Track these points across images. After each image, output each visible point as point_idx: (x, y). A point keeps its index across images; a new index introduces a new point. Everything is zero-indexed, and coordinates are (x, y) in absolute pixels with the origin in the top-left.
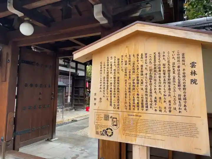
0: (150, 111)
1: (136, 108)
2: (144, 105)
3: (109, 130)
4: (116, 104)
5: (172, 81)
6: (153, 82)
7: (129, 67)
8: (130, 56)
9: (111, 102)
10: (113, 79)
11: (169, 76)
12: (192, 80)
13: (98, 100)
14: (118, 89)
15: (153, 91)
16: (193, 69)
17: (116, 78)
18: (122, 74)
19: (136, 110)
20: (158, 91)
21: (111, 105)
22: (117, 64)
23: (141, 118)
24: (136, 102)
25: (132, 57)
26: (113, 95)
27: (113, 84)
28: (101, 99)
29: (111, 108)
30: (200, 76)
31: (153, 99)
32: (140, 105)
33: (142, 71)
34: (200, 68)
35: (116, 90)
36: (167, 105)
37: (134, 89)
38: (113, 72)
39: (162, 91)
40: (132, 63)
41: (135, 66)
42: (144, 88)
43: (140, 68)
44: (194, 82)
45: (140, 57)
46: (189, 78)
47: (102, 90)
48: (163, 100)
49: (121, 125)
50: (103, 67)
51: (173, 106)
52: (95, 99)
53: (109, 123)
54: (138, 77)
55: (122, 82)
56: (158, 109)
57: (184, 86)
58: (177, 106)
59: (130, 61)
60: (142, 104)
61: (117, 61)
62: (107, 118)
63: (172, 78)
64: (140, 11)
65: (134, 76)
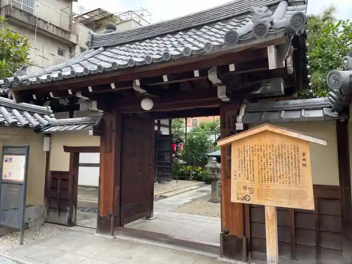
0: (276, 183)
1: (267, 181)
2: (272, 179)
3: (247, 197)
4: (252, 179)
5: (290, 164)
6: (278, 164)
7: (261, 153)
8: (261, 146)
9: (248, 177)
10: (249, 162)
11: (289, 161)
12: (303, 165)
13: (238, 175)
14: (253, 168)
15: (278, 170)
16: (304, 157)
17: (251, 161)
18: (256, 158)
19: (267, 183)
20: (281, 170)
21: (248, 179)
22: (251, 150)
23: (271, 188)
24: (267, 177)
25: (263, 147)
26: (249, 173)
27: (249, 165)
28: (240, 175)
29: (248, 182)
30: (308, 162)
31: (278, 176)
32: (269, 180)
33: (270, 157)
34: (308, 156)
35: (252, 169)
36: (288, 180)
37: (265, 169)
38: (248, 156)
39: (284, 170)
40: (263, 151)
41: (265, 152)
42: (272, 168)
43: (268, 154)
44: (304, 165)
45: (268, 147)
46: (302, 162)
47: (241, 168)
48: (285, 176)
49: (256, 192)
50: (240, 152)
51: (291, 180)
52: (235, 175)
53: (247, 192)
54: (267, 161)
55: (256, 164)
56: (281, 182)
57: (299, 168)
58: (294, 180)
59: (261, 149)
60: (271, 178)
61: (251, 149)
62: (245, 188)
63: (290, 162)
64: (261, 89)
65: (264, 159)
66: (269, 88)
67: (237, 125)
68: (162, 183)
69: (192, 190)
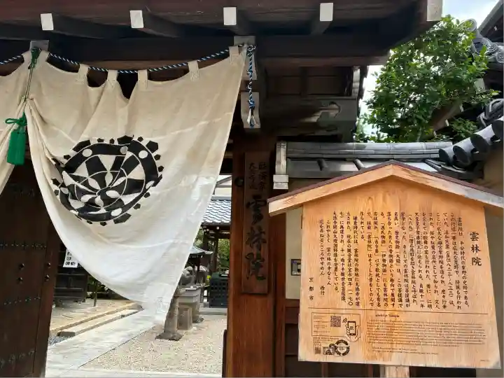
0: (413, 306)
1: (390, 303)
2: (400, 298)
4: (354, 297)
5: (445, 259)
6: (416, 260)
7: (377, 234)
8: (375, 213)
9: (343, 294)
10: (346, 252)
11: (440, 252)
12: (473, 260)
13: (317, 289)
14: (356, 270)
15: (417, 275)
16: (475, 243)
17: (353, 252)
18: (363, 243)
19: (390, 307)
20: (424, 274)
21: (344, 299)
22: (352, 224)
23: (398, 319)
24: (389, 292)
25: (380, 218)
26: (346, 281)
27: (346, 262)
28: (323, 288)
29: (344, 305)
30: (484, 255)
31: (418, 288)
32: (397, 298)
33: (397, 242)
34: (483, 242)
35: (353, 272)
36: (440, 298)
37: (385, 271)
38: (345, 239)
39: (431, 273)
40: (379, 226)
41: (386, 231)
42: (402, 269)
43: (394, 236)
44: (476, 261)
45: (393, 217)
46: (471, 255)
47: (326, 270)
48: (433, 288)
49: (363, 334)
50: (325, 229)
51: (448, 298)
52: (311, 289)
53: (342, 331)
54: (391, 251)
56: (426, 305)
57: (463, 267)
58: (455, 300)
59: (376, 223)
60: (400, 295)
61: (352, 221)
62: (336, 322)
63: (445, 255)
65: (383, 249)
66: (333, 113)
67: (276, 178)
68: (63, 307)
69: (123, 316)
